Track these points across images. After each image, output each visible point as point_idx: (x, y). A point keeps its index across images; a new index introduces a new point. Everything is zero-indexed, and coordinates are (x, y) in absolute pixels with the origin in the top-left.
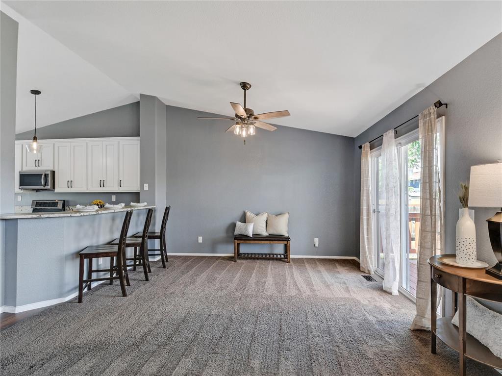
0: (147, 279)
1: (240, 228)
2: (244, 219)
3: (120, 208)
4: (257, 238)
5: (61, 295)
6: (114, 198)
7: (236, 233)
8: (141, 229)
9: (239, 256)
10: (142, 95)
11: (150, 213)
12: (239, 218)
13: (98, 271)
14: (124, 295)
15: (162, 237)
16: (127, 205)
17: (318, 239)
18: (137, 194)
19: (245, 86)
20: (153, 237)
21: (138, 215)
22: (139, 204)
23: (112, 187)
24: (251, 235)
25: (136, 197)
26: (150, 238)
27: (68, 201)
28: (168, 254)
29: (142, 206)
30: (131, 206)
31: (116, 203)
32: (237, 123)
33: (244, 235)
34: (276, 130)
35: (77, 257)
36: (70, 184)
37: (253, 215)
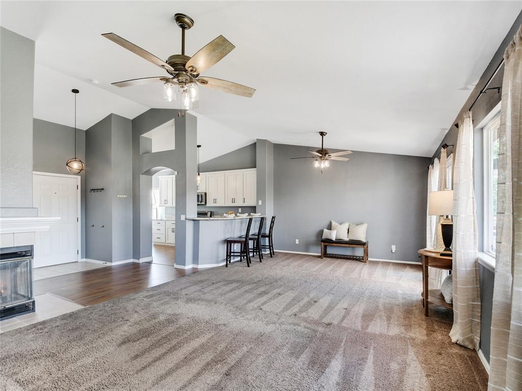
0: (261, 261)
1: (327, 234)
2: (330, 227)
3: (245, 216)
4: (339, 242)
5: (217, 262)
6: (240, 210)
7: (324, 237)
8: (257, 231)
9: (325, 255)
10: (257, 139)
11: (262, 219)
12: (326, 226)
13: (233, 252)
14: (249, 266)
15: (270, 236)
16: (249, 215)
17: (395, 246)
18: (255, 207)
19: (322, 134)
20: (264, 236)
21: (255, 221)
22: (256, 214)
23: (239, 203)
24: (334, 240)
25: (253, 209)
26: (262, 236)
27: (213, 212)
28: (274, 251)
29: (257, 216)
30: (251, 216)
31: (242, 213)
32: (317, 160)
33: (329, 239)
34: (348, 160)
35: (225, 243)
36: (215, 201)
37: (337, 224)
